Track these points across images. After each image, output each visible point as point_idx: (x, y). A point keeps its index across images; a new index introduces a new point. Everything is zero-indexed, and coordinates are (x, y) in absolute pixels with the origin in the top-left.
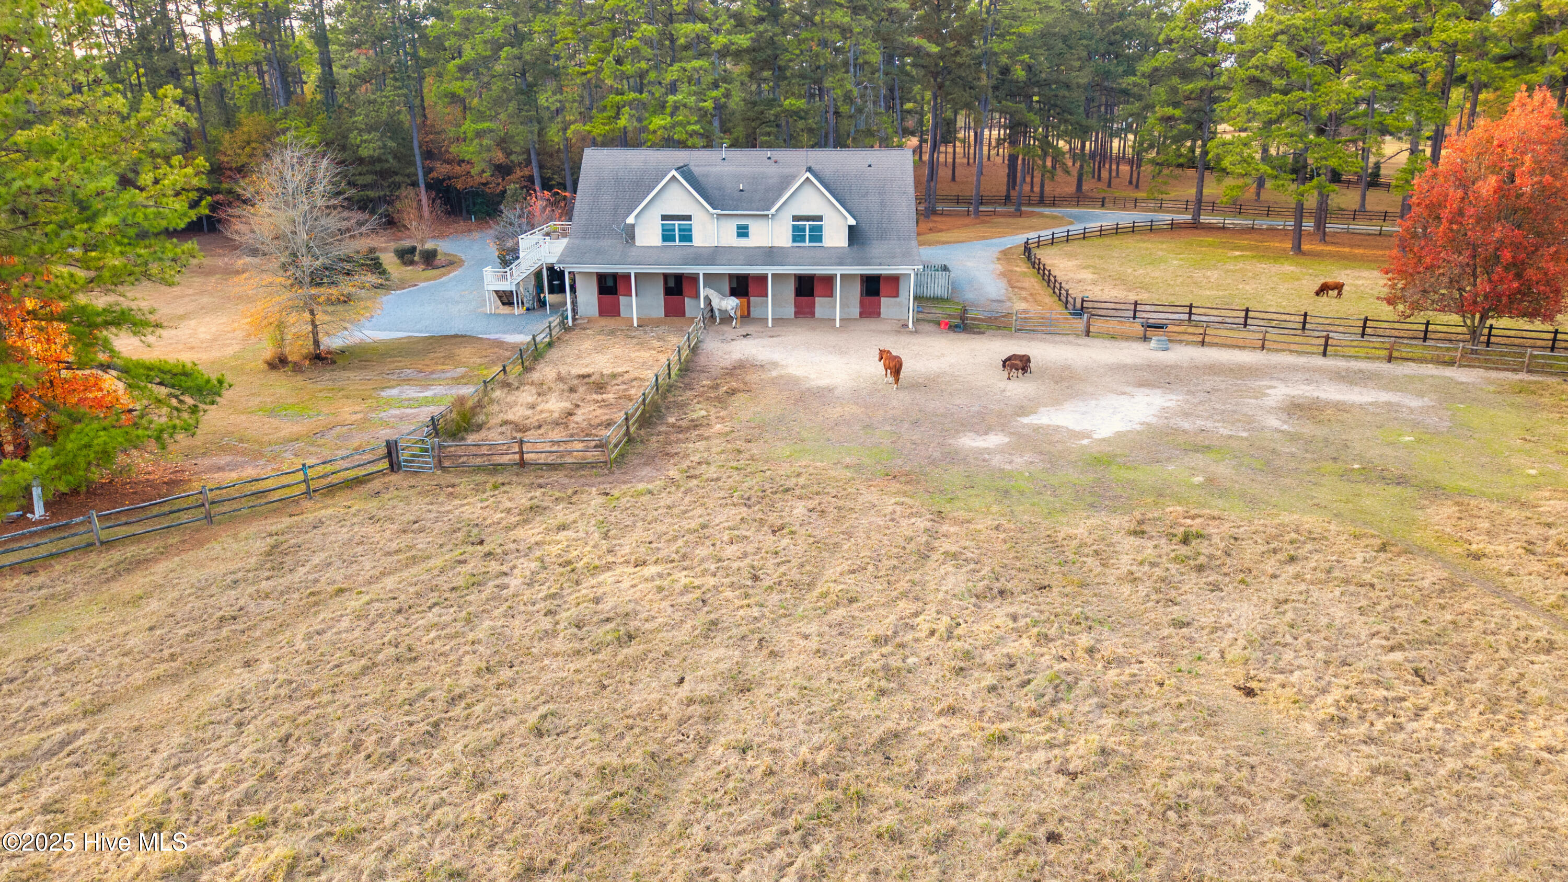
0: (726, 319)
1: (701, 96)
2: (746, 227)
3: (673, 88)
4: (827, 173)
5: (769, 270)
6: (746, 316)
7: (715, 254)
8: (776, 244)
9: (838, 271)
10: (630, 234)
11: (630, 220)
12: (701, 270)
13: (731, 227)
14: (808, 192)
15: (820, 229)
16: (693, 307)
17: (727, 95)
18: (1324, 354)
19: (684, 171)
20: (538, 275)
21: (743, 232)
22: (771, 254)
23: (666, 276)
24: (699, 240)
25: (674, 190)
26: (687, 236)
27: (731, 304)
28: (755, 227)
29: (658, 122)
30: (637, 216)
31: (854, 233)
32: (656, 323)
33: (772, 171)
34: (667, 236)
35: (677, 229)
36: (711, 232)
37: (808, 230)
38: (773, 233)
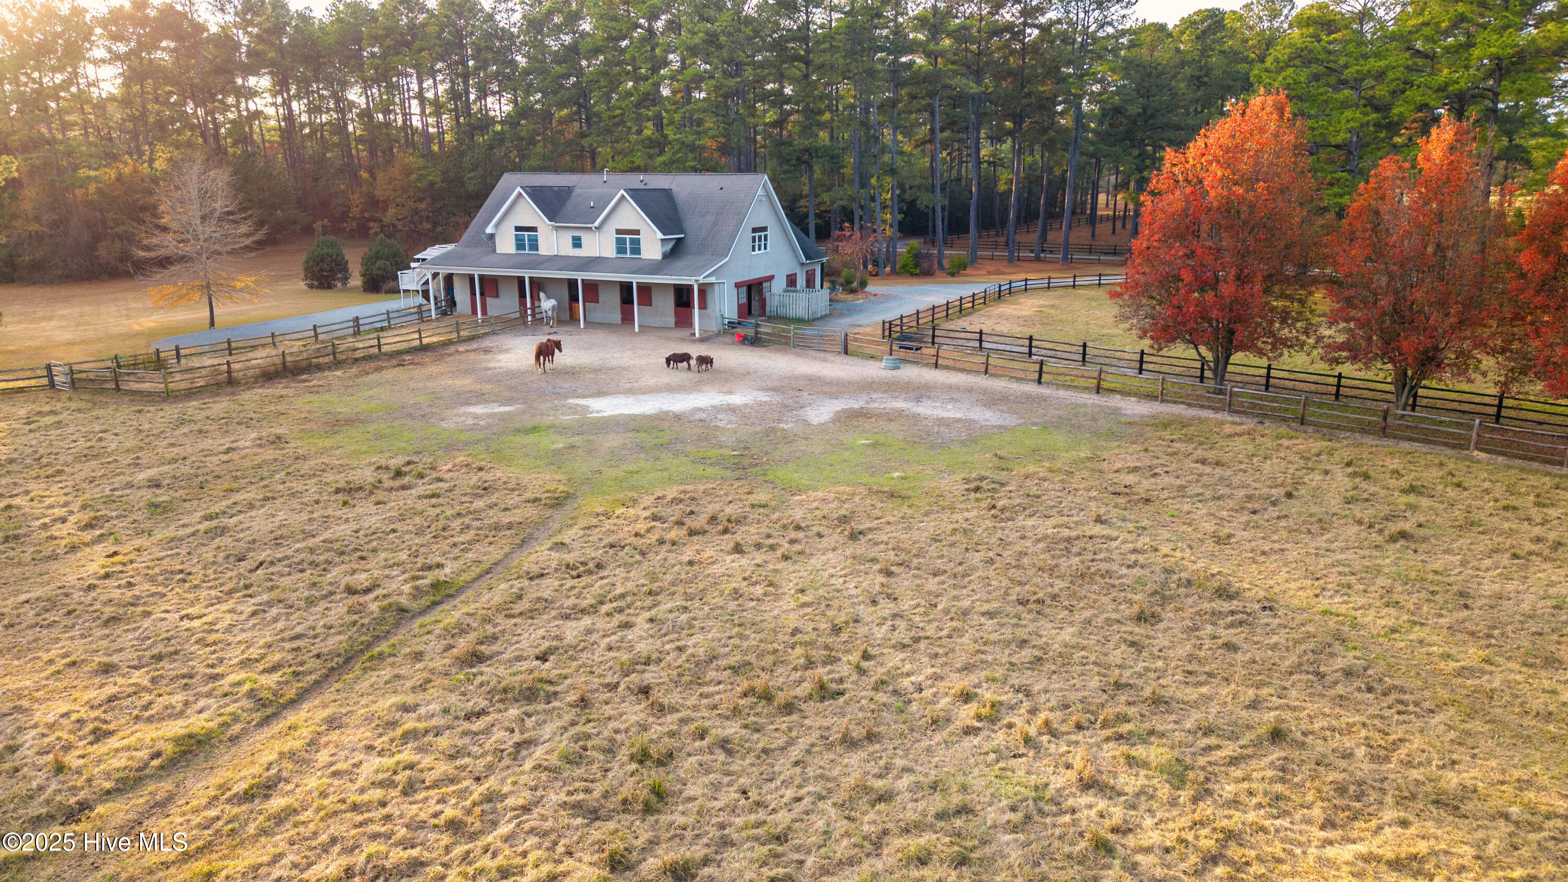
2: (579, 239)
7: (557, 261)
8: (603, 255)
10: (491, 242)
11: (489, 230)
12: (526, 274)
13: (566, 238)
14: (624, 208)
15: (638, 242)
18: (1039, 382)
21: (577, 243)
22: (600, 264)
24: (544, 249)
26: (534, 247)
28: (586, 238)
30: (497, 226)
34: (519, 244)
35: (527, 239)
36: (554, 242)
37: (628, 242)
38: (600, 244)
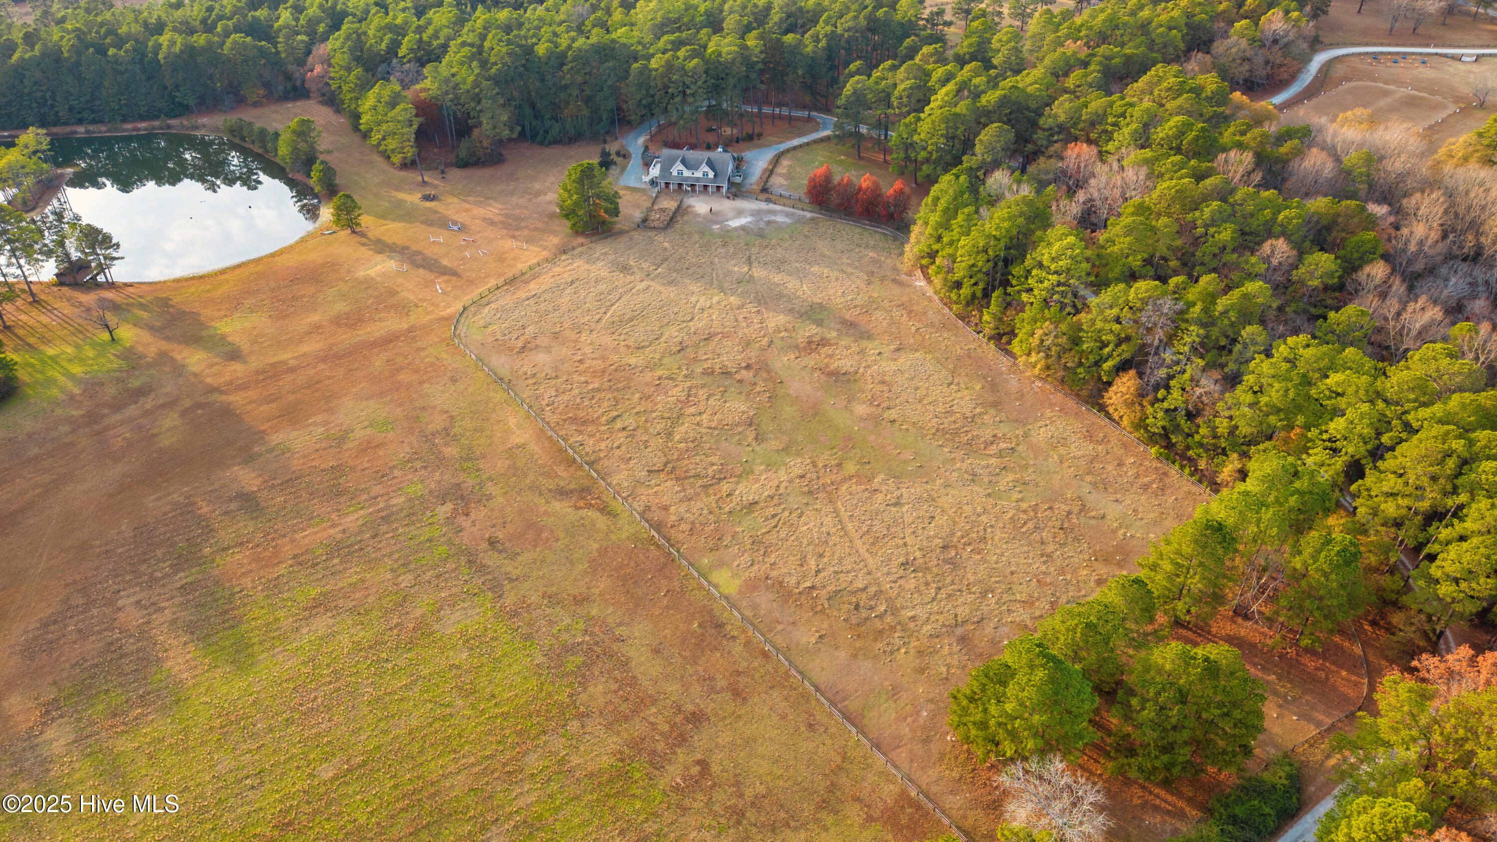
5: (698, 184)
6: (693, 191)
7: (687, 179)
9: (711, 185)
10: (671, 173)
12: (684, 183)
13: (691, 172)
14: (706, 165)
16: (683, 190)
19: (681, 156)
21: (693, 174)
22: (698, 179)
23: (678, 184)
24: (684, 175)
25: (679, 162)
26: (682, 173)
31: (715, 175)
32: (675, 192)
34: (678, 173)
35: (680, 173)
36: (687, 173)
37: (705, 174)
38: (698, 174)
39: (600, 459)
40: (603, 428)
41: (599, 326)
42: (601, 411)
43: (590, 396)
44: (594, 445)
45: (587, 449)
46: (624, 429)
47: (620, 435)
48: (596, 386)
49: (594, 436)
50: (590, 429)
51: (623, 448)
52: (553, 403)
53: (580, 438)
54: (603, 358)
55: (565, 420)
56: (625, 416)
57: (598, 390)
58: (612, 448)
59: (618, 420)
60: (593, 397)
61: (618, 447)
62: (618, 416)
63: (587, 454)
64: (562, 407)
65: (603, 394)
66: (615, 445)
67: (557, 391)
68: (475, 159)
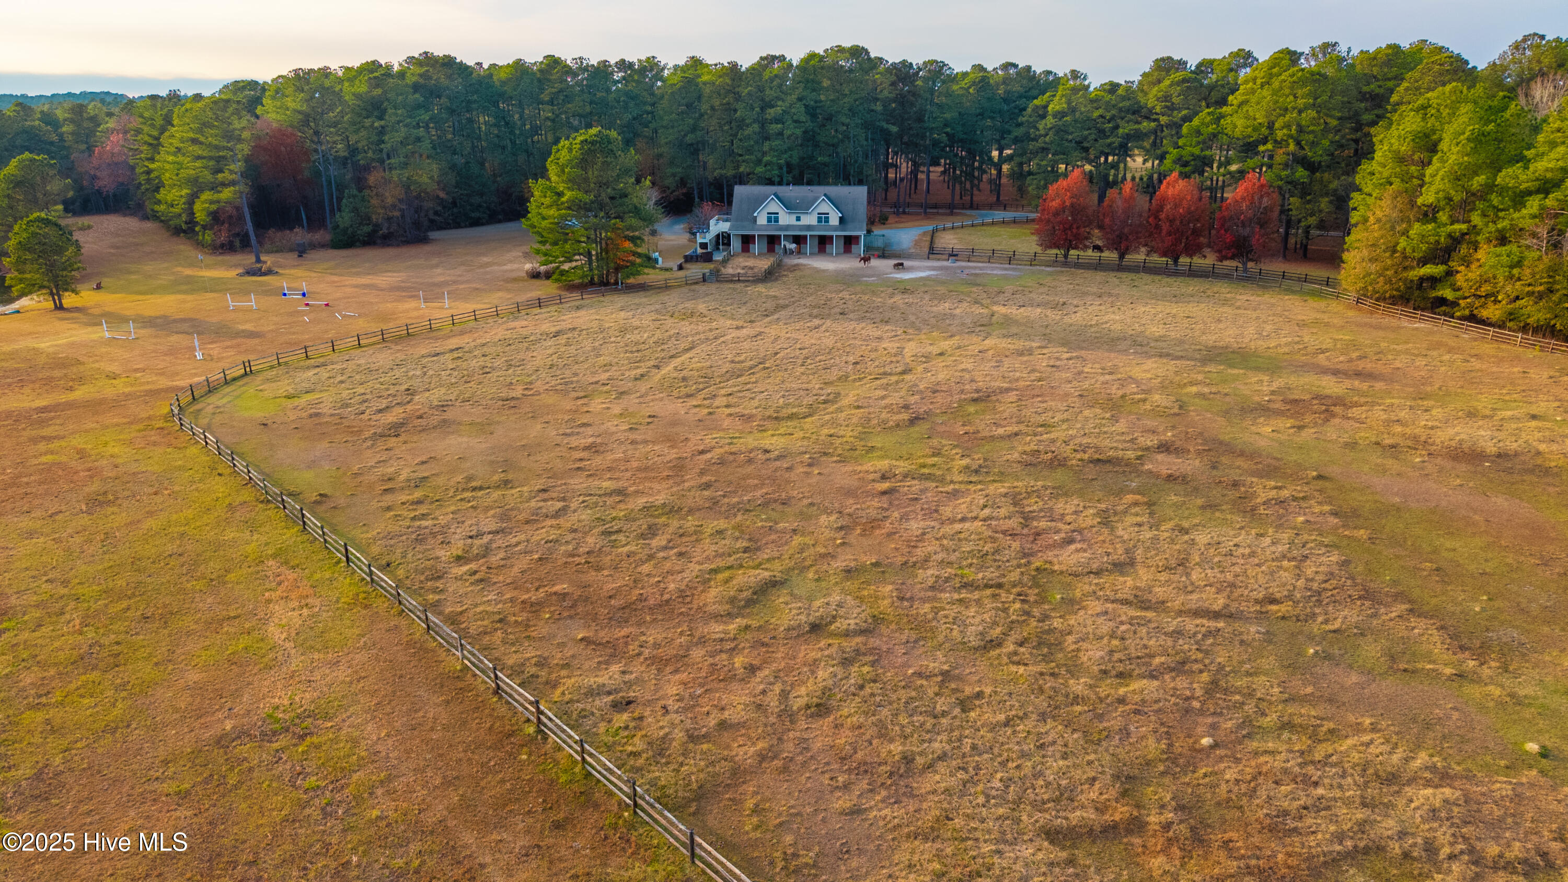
0: (792, 252)
1: (779, 157)
2: (799, 217)
3: (764, 154)
4: (832, 195)
5: (808, 233)
6: (799, 252)
7: (787, 228)
8: (811, 224)
9: (834, 234)
10: (755, 219)
11: (756, 214)
12: (782, 233)
13: (794, 217)
14: (824, 204)
15: (828, 218)
16: (779, 249)
17: (791, 157)
19: (776, 195)
20: (718, 236)
21: (798, 219)
22: (809, 228)
23: (769, 236)
24: (781, 222)
25: (773, 203)
26: (777, 220)
27: (793, 246)
28: (803, 217)
29: (759, 170)
30: (758, 213)
31: (842, 220)
32: (764, 254)
33: (811, 195)
34: (769, 220)
35: (773, 218)
36: (786, 219)
37: (823, 218)
38: (810, 219)
39: (738, 774)
40: (716, 629)
41: (643, 387)
42: (693, 569)
43: (643, 524)
44: (690, 706)
45: (656, 725)
46: (816, 628)
47: (809, 651)
48: (660, 499)
49: (680, 660)
50: (653, 635)
51: (849, 710)
52: (487, 551)
53: (611, 675)
54: (671, 441)
55: (535, 608)
56: (805, 584)
57: (671, 510)
58: (788, 715)
59: (781, 598)
60: (652, 531)
61: (820, 709)
62: (773, 584)
63: (660, 748)
64: (522, 563)
65: (691, 523)
66: (801, 696)
67: (504, 517)
68: (367, 229)
